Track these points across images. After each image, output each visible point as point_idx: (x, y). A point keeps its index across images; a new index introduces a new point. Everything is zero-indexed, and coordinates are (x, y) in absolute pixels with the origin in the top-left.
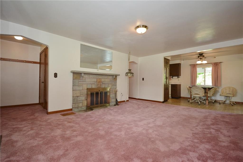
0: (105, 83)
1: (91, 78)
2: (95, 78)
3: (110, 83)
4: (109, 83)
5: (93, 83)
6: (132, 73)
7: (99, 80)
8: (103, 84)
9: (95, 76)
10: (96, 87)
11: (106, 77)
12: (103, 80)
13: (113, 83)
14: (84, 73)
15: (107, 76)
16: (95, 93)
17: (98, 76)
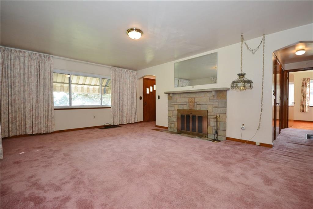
0: (201, 103)
1: (182, 98)
2: (186, 97)
3: (210, 103)
4: (207, 104)
5: (184, 103)
6: (249, 81)
7: (191, 100)
8: (197, 105)
9: (186, 95)
10: (188, 109)
11: (202, 95)
12: (197, 100)
13: (217, 103)
14: (172, 94)
15: (203, 93)
16: (185, 116)
17: (189, 94)
